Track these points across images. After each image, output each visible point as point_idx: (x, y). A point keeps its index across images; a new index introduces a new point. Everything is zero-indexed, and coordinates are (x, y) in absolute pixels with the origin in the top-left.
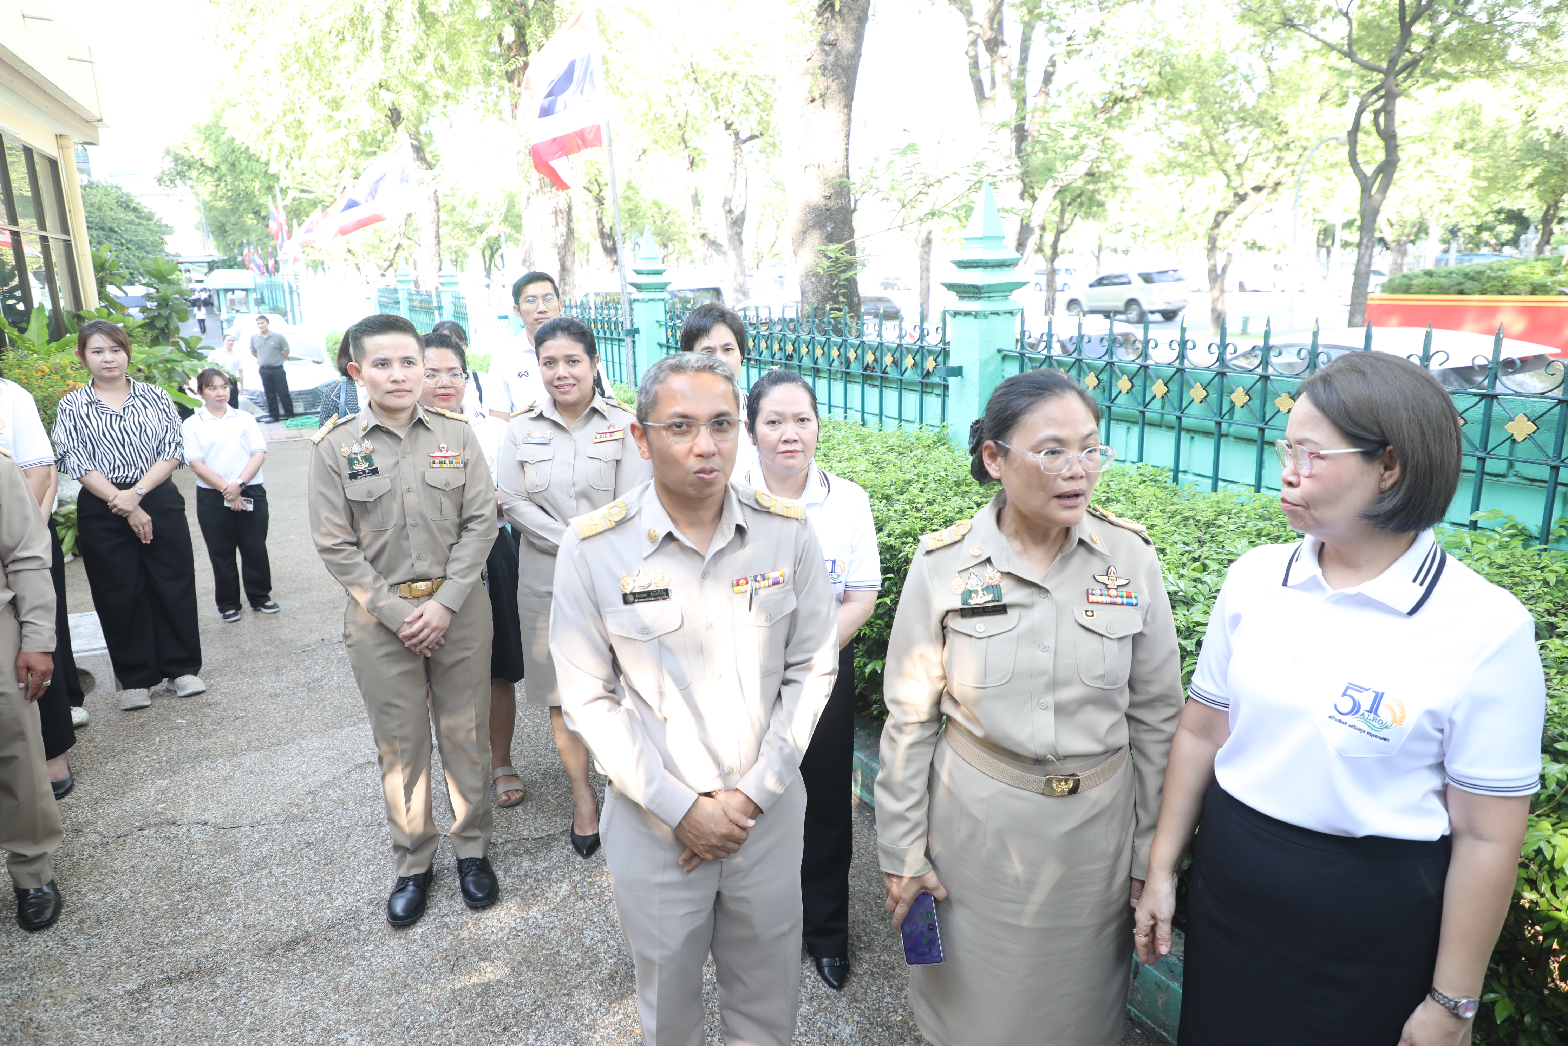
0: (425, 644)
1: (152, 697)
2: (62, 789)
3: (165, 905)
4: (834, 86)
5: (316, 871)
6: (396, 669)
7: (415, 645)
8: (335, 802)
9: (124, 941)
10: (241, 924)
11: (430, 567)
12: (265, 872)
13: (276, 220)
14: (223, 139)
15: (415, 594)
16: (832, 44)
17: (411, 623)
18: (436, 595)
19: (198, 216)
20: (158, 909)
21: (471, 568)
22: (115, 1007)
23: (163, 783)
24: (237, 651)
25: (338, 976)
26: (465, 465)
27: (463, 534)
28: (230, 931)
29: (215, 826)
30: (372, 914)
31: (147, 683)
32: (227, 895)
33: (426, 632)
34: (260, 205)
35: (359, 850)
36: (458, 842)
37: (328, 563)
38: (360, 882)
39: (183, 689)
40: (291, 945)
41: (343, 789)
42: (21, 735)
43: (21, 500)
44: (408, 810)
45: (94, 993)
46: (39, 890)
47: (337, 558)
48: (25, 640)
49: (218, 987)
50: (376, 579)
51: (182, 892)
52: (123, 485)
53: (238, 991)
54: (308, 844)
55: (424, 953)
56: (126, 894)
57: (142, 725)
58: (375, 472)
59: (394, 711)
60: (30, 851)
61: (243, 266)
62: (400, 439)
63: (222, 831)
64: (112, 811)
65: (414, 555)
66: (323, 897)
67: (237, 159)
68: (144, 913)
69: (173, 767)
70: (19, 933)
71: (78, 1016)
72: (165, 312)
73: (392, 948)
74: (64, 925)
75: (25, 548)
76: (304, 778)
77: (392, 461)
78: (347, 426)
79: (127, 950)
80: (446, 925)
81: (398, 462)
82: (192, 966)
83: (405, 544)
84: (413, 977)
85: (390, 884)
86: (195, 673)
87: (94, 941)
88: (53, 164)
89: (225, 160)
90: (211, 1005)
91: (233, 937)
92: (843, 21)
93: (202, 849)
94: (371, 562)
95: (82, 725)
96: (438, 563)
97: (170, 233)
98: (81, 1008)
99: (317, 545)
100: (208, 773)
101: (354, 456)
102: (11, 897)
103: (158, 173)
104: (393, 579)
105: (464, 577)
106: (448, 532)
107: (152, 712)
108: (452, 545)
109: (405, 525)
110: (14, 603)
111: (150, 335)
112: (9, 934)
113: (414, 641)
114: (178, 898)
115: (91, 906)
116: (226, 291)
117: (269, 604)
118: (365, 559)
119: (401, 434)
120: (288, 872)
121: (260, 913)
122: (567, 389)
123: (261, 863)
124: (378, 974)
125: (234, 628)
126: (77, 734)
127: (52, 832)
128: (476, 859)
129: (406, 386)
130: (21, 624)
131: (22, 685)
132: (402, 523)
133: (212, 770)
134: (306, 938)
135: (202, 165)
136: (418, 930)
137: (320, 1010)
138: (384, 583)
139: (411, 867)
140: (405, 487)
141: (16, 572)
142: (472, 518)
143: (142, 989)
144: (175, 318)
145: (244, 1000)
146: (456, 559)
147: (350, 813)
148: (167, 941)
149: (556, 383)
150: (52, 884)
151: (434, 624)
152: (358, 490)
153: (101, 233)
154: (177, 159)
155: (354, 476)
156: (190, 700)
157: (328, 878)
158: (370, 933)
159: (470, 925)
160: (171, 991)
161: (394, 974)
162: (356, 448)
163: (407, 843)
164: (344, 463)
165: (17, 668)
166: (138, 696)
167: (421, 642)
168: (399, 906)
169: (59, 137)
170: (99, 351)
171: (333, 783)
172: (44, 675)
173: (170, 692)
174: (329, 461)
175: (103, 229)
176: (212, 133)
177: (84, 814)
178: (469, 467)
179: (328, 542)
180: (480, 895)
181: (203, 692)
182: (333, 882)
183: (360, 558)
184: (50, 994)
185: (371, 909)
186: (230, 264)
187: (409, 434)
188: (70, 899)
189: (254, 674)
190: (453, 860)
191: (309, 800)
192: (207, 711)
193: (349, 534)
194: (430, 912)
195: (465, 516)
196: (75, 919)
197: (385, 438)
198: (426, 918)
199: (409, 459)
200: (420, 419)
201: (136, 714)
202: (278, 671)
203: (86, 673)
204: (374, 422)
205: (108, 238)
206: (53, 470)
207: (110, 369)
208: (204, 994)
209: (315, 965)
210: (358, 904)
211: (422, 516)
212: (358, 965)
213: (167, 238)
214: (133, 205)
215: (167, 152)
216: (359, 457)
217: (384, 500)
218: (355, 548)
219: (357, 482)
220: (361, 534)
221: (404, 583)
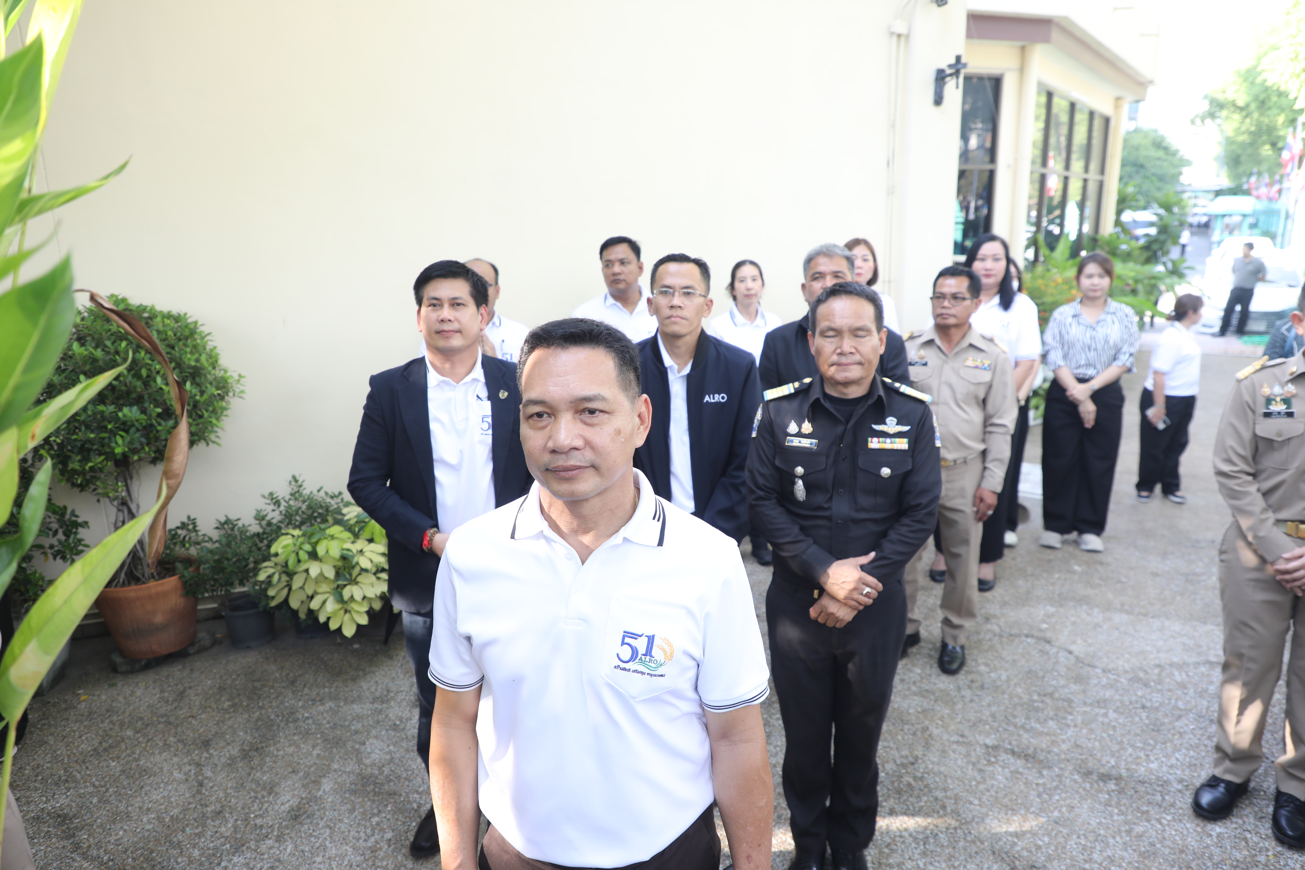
0: (1298, 583)
1: (1064, 542)
2: (984, 586)
3: (1026, 698)
5: (1143, 731)
6: (1261, 596)
7: (1287, 581)
8: (1178, 683)
9: (994, 709)
10: (1073, 740)
12: (1103, 711)
13: (1290, 150)
14: (1259, 80)
17: (1289, 560)
19: (1218, 150)
20: (1020, 698)
22: (975, 750)
23: (1051, 610)
25: (1134, 824)
28: (1064, 741)
29: (1077, 658)
30: (1180, 791)
31: (1063, 530)
32: (1071, 714)
34: (1279, 138)
35: (1185, 732)
36: (1282, 774)
37: (1221, 485)
38: (1177, 759)
39: (1086, 544)
40: (1105, 778)
41: (1188, 676)
42: (966, 542)
43: (1005, 384)
44: (1238, 722)
45: (967, 733)
46: (954, 648)
47: (1231, 483)
48: (985, 480)
49: (1043, 776)
50: (1264, 510)
51: (1039, 695)
52: (1082, 380)
53: (1057, 788)
54: (1144, 707)
55: (1216, 851)
56: (1004, 678)
57: (1050, 561)
58: (1290, 415)
59: (1249, 631)
60: (955, 620)
61: (1247, 193)
63: (1081, 665)
64: (1014, 615)
66: (1142, 754)
67: (1269, 97)
68: (1011, 697)
69: (1060, 600)
70: (936, 670)
71: (953, 742)
72: (1162, 237)
73: (1187, 829)
74: (961, 678)
75: (1000, 417)
76: (1158, 651)
78: (1275, 370)
79: (993, 716)
80: (1245, 839)
82: (1031, 751)
84: (1198, 865)
85: (1203, 776)
86: (1098, 535)
87: (976, 698)
88: (1107, 121)
89: (1256, 98)
90: (1034, 786)
91: (1064, 747)
93: (1063, 671)
94: (1264, 494)
95: (1010, 546)
98: (955, 738)
99: (1215, 467)
100: (1084, 615)
101: (1272, 397)
102: (939, 644)
103: (1193, 117)
104: (1283, 515)
107: (1059, 554)
110: (984, 453)
112: (931, 667)
113: (1287, 577)
114: (1035, 697)
115: (981, 675)
116: (1224, 216)
117: (1177, 494)
118: (1259, 490)
120: (1121, 721)
121: (1089, 740)
123: (1101, 703)
124: (1168, 843)
126: (1006, 552)
127: (970, 614)
128: (1297, 799)
130: (985, 468)
131: (975, 509)
133: (1089, 614)
134: (1119, 779)
135: (1234, 105)
136: (1217, 829)
137: (1111, 841)
138: (1271, 516)
139: (1227, 771)
141: (990, 433)
143: (995, 748)
145: (1057, 797)
147: (1188, 698)
148: (1019, 724)
150: (962, 647)
152: (1266, 428)
153: (1132, 169)
154: (1213, 102)
155: (1268, 415)
156: (1089, 555)
157: (1151, 742)
158: (1173, 805)
159: (1270, 853)
160: (1012, 760)
161: (1182, 851)
162: (1277, 390)
163: (1229, 751)
164: (1261, 401)
165: (975, 497)
166: (1053, 538)
167: (1294, 580)
168: (1206, 798)
169: (1118, 99)
170: (1090, 276)
171: (1181, 666)
172: (989, 507)
173: (1076, 543)
174: (1247, 398)
175: (1134, 165)
176: (1250, 76)
177: (994, 609)
179: (1226, 468)
180: (1290, 833)
182: (1154, 747)
183: (1253, 488)
184: (942, 718)
185: (1180, 787)
186: (1235, 191)
188: (970, 662)
189: (1145, 551)
190: (1273, 787)
191: (1157, 671)
192: (1099, 567)
193: (1248, 464)
194: (1234, 820)
196: (970, 677)
198: (1228, 823)
201: (1049, 551)
202: (1164, 555)
203: (1024, 509)
205: (1137, 172)
206: (1037, 363)
207: (1095, 291)
208: (1032, 775)
209: (1118, 804)
210: (1170, 777)
212: (1153, 825)
214: (1164, 144)
215: (1206, 97)
216: (1278, 399)
217: (1293, 443)
218: (1250, 478)
219: (1269, 421)
220: (1261, 467)
221: (1293, 521)
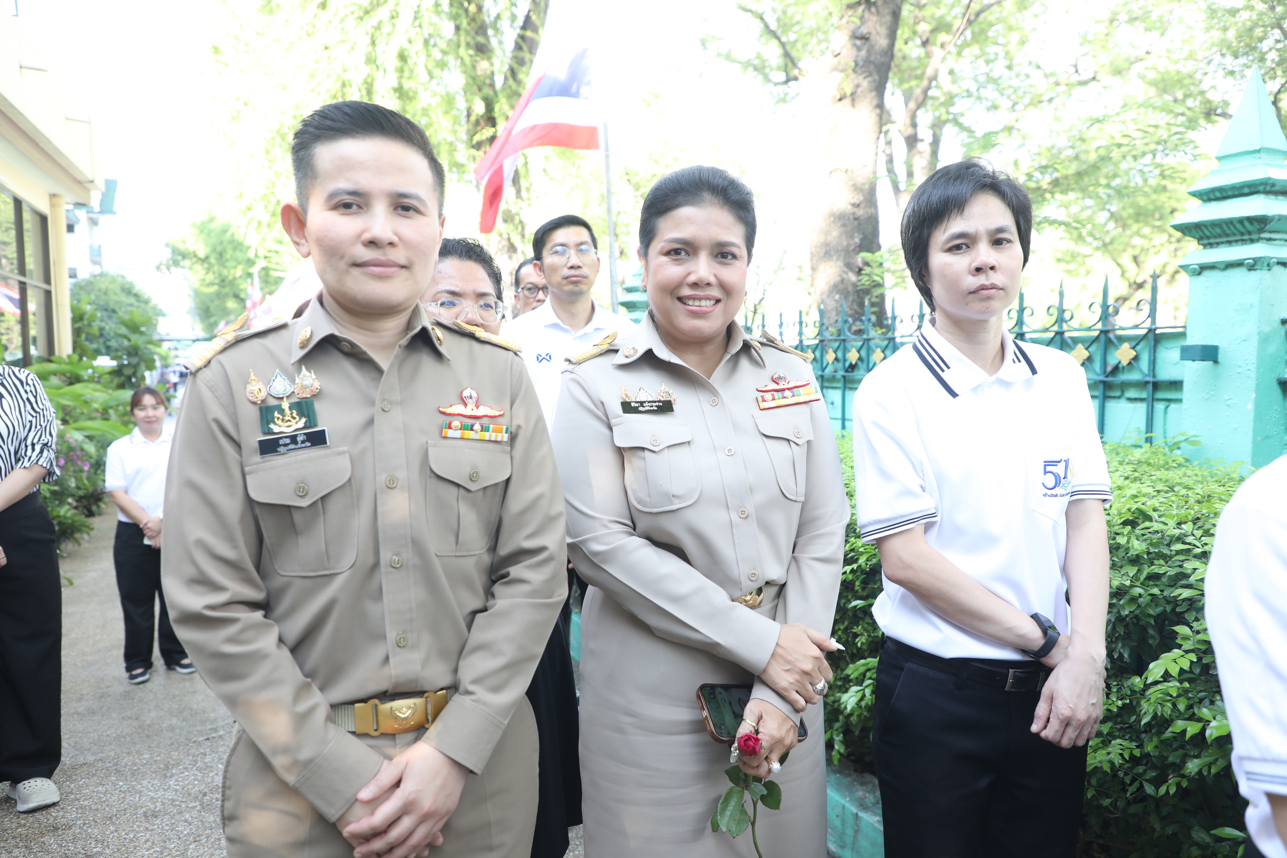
4: (865, 84)
11: (425, 663)
13: (252, 298)
14: (216, 231)
15: (387, 725)
16: (865, 38)
17: (374, 803)
18: (433, 730)
19: (189, 303)
21: (512, 667)
24: (135, 724)
26: (513, 438)
27: (498, 589)
33: (406, 823)
34: (240, 290)
39: (25, 802)
50: (301, 691)
58: (318, 439)
62: (380, 371)
65: (391, 635)
67: (225, 249)
72: (134, 361)
77: (358, 416)
78: (267, 341)
81: (370, 422)
83: (372, 608)
86: (48, 774)
88: (43, 219)
89: (214, 250)
92: (878, 12)
94: (295, 650)
96: (443, 654)
97: (163, 315)
101: (272, 402)
103: (158, 263)
104: (340, 692)
105: (496, 689)
106: (468, 583)
108: (474, 613)
109: (376, 565)
111: (116, 381)
113: (378, 845)
117: (185, 661)
118: (281, 640)
119: (383, 361)
122: (706, 304)
125: (139, 692)
129: (398, 255)
132: (370, 560)
135: (195, 256)
138: (319, 700)
140: (382, 478)
142: (521, 555)
144: (143, 366)
146: (482, 647)
149: (686, 292)
151: (426, 804)
153: (105, 314)
154: (175, 251)
155: (269, 446)
162: (281, 386)
164: (250, 415)
169: (53, 196)
174: (217, 411)
175: (106, 310)
176: (206, 228)
178: (520, 443)
181: (54, 804)
183: (268, 640)
187: (400, 364)
189: (133, 775)
192: (50, 840)
193: (249, 581)
195: (504, 550)
197: (348, 366)
199: (397, 415)
200: (424, 330)
204: (325, 328)
205: (110, 317)
211: (417, 546)
213: (160, 319)
214: (134, 291)
215: (167, 245)
216: (285, 405)
217: (334, 506)
218: (258, 615)
219: (276, 461)
220: (277, 582)
221: (364, 700)
